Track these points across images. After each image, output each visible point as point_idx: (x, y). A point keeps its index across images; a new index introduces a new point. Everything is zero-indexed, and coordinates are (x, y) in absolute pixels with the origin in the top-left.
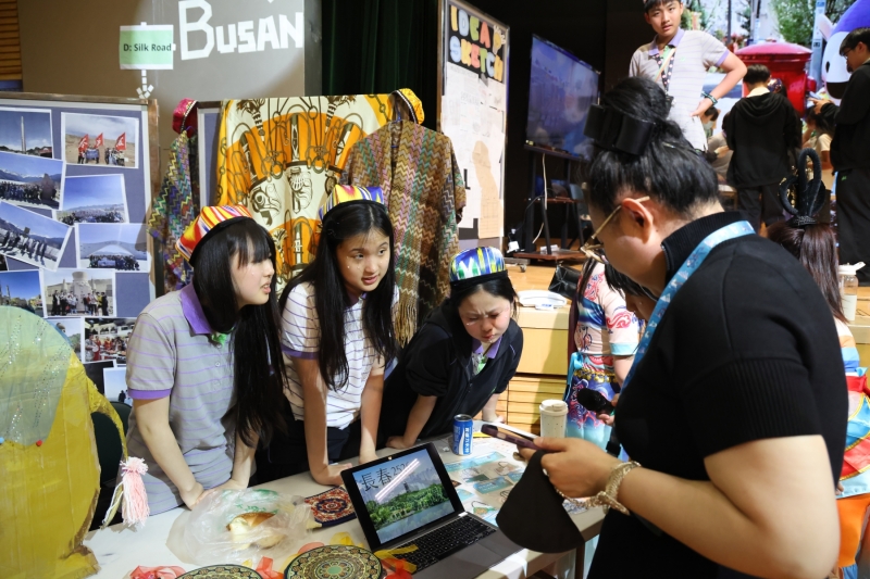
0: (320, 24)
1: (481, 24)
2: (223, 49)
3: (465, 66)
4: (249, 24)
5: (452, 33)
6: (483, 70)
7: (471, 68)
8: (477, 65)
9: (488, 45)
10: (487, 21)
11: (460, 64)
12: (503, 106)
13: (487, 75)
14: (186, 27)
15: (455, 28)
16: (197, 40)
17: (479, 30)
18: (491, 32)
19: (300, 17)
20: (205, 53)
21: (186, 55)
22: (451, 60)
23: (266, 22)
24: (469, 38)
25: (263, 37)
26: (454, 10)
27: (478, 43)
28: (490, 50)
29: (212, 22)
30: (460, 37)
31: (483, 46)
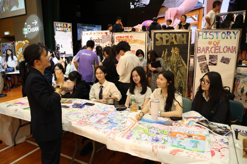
0: (43, 27)
1: (64, 24)
2: (32, 31)
3: (60, 31)
4: (33, 28)
5: (56, 27)
6: (65, 30)
7: (62, 31)
8: (63, 30)
9: (66, 27)
10: (65, 23)
11: (59, 31)
12: (71, 35)
13: (66, 31)
14: (28, 29)
15: (57, 26)
16: (29, 30)
17: (63, 25)
18: (67, 25)
19: (38, 27)
20: (30, 32)
21: (29, 32)
22: (56, 30)
23: (35, 28)
24: (61, 27)
25: (35, 30)
26: (57, 24)
27: (63, 27)
28: (67, 27)
29: (31, 28)
30: (58, 27)
31: (65, 27)
